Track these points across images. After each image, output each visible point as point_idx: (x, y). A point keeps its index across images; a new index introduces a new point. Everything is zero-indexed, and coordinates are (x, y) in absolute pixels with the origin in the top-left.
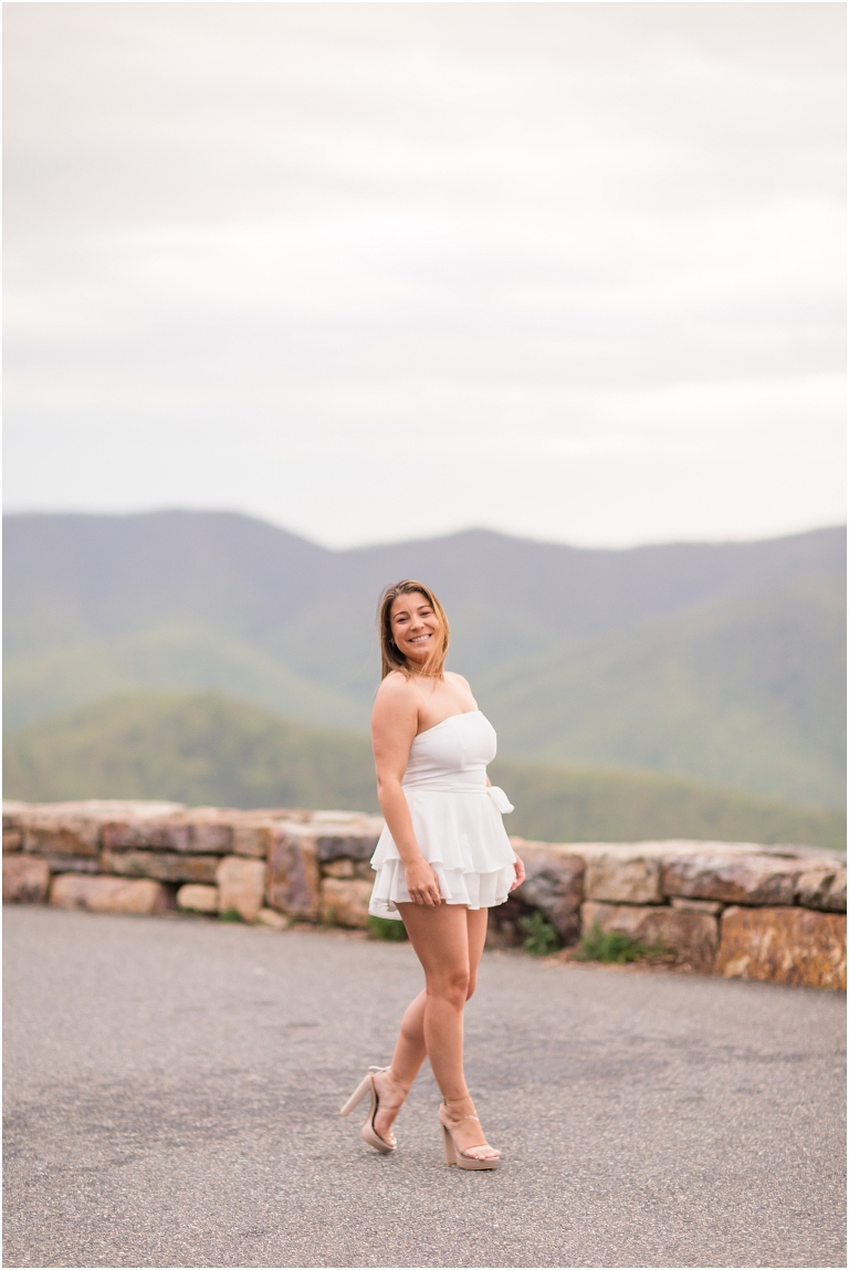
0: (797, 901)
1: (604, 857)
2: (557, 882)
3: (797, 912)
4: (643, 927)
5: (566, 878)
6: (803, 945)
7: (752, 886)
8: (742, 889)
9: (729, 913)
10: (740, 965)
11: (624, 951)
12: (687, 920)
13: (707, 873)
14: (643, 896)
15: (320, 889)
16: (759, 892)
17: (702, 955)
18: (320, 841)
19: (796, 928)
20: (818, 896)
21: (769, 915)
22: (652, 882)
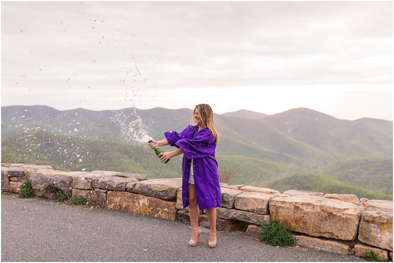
0: (126, 190)
1: (77, 177)
2: (66, 184)
3: (126, 193)
4: (87, 195)
5: (68, 183)
6: (128, 201)
7: (115, 186)
8: (112, 187)
9: (109, 192)
10: (112, 206)
11: (82, 202)
12: (98, 194)
13: (103, 182)
14: (87, 188)
15: (9, 184)
16: (116, 188)
17: (102, 203)
18: (9, 172)
19: (126, 197)
20: (132, 189)
21: (119, 193)
22: (89, 184)
